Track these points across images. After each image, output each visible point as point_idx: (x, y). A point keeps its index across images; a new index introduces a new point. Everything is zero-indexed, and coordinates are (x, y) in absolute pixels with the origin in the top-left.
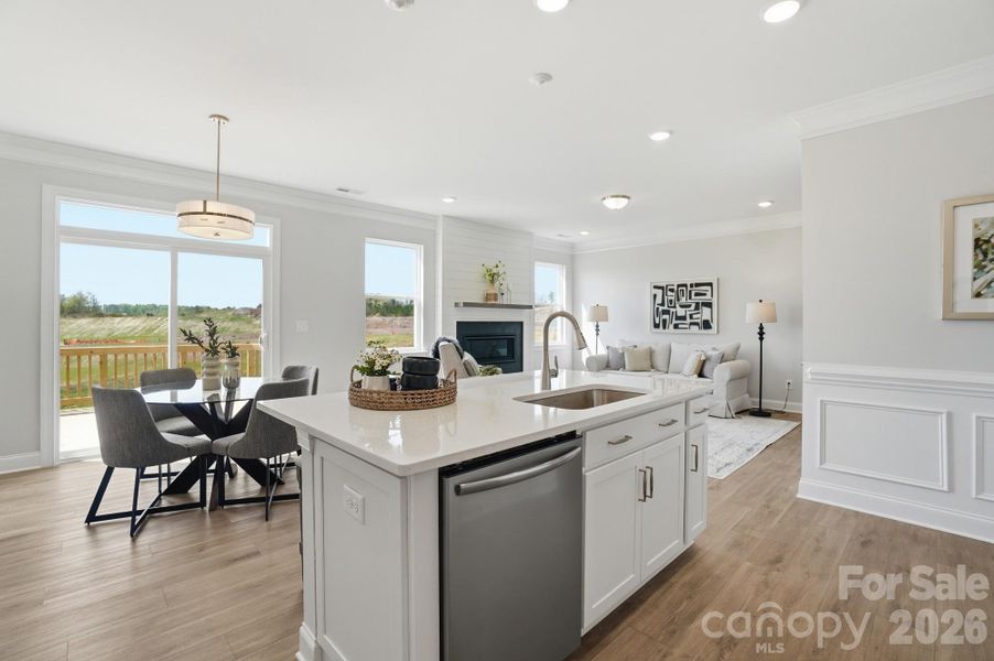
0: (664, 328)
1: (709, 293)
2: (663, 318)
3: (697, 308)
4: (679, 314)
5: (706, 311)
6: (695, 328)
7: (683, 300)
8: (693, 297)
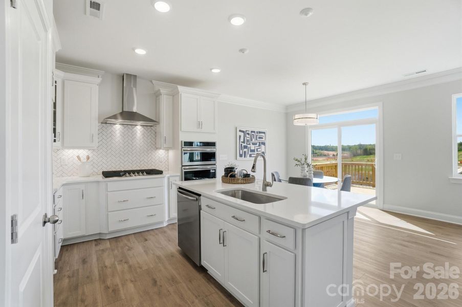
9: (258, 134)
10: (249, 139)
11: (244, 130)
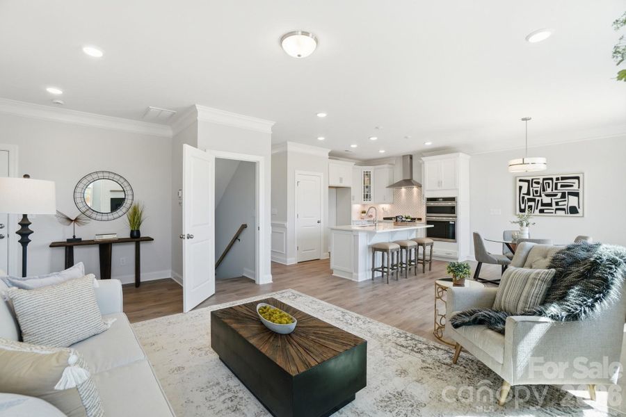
9: (560, 181)
10: (539, 189)
11: (530, 178)
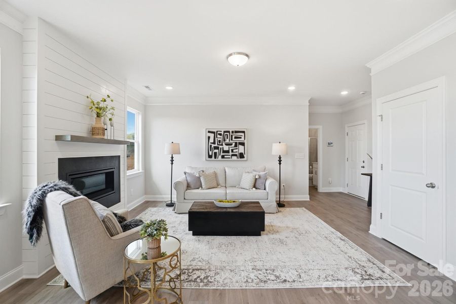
0: (215, 158)
1: (243, 137)
2: (214, 151)
3: (236, 146)
4: (225, 149)
5: (241, 147)
6: (234, 158)
7: (227, 141)
8: (233, 139)
